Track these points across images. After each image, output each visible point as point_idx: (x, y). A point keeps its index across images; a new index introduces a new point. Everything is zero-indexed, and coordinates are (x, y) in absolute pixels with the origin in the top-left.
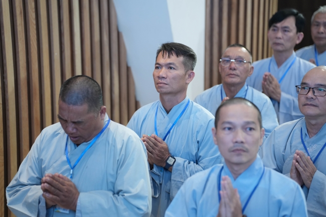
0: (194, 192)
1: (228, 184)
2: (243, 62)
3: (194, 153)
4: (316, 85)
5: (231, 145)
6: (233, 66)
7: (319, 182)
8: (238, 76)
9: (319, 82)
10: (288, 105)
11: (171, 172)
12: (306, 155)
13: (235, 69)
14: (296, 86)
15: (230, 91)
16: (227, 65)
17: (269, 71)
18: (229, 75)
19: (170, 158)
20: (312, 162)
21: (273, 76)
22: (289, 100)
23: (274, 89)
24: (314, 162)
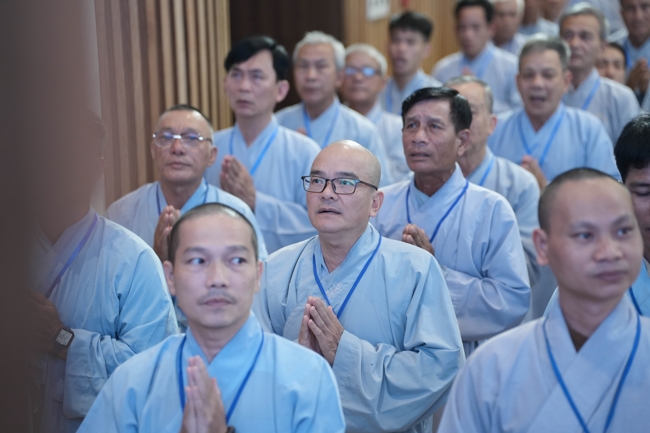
0: (132, 393)
1: (200, 371)
2: (197, 139)
3: (112, 319)
4: (337, 174)
5: (202, 292)
6: (179, 147)
7: (350, 352)
8: (189, 165)
9: (343, 169)
10: (268, 214)
11: (65, 360)
12: (325, 303)
13: (182, 154)
14: (303, 178)
15: (176, 194)
16: (168, 146)
17: (231, 152)
18: (171, 165)
19: (63, 332)
20: (335, 316)
21: (239, 161)
22: (270, 206)
23: (242, 185)
24: (339, 316)
